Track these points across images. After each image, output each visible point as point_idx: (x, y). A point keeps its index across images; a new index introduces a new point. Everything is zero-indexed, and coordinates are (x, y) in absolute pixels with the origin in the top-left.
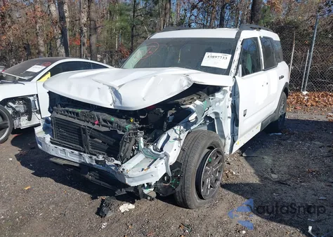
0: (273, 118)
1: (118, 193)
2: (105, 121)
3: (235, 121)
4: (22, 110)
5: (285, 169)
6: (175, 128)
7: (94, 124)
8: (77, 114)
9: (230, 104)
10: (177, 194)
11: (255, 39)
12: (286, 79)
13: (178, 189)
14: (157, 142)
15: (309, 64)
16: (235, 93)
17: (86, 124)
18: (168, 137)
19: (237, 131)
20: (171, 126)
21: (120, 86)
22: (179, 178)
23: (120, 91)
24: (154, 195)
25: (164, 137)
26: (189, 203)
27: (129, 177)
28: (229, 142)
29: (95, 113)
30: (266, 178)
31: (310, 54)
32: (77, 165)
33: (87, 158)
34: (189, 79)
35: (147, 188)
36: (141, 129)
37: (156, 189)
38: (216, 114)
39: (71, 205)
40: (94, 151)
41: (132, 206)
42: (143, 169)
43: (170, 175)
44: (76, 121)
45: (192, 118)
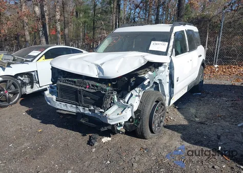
0: (196, 83)
1: (102, 129)
2: (92, 86)
3: (172, 85)
4: (27, 82)
5: (204, 115)
6: (136, 89)
7: (86, 88)
8: (75, 82)
9: (168, 74)
10: (138, 130)
11: (183, 31)
12: (203, 57)
13: (139, 126)
14: (124, 98)
15: (218, 46)
16: (171, 67)
17: (80, 88)
18: (132, 95)
19: (173, 91)
20: (133, 88)
21: (102, 64)
22: (139, 119)
23: (103, 67)
24: (124, 131)
25: (129, 95)
26: (145, 135)
27: (110, 119)
28: (168, 98)
29: (87, 81)
30: (192, 121)
31: (219, 39)
32: (75, 114)
33: (81, 109)
34: (144, 59)
35: (119, 127)
36: (115, 90)
37: (125, 126)
38: (160, 80)
39: (70, 139)
40: (85, 105)
41: (109, 139)
42: (118, 114)
43: (134, 117)
44: (74, 86)
45: (146, 83)
